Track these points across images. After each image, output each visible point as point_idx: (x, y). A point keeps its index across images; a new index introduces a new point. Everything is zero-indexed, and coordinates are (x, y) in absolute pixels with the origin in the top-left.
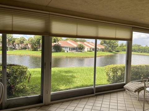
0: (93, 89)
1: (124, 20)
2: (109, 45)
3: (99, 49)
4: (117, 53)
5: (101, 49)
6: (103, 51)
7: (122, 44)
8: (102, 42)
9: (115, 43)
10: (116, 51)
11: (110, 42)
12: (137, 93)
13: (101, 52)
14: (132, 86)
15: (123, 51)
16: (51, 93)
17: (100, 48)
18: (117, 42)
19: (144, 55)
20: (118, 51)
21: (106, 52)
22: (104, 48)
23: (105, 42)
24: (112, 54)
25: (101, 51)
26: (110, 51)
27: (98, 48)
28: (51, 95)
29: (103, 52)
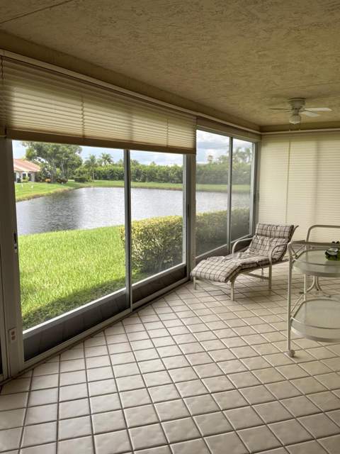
0: (125, 295)
1: (182, 98)
2: (56, 161)
3: (24, 175)
4: (81, 184)
5: (29, 175)
6: (37, 180)
7: (93, 159)
8: (31, 150)
9: (70, 155)
10: (76, 180)
11: (56, 152)
12: (229, 283)
13: (30, 183)
14: (212, 267)
15: (96, 179)
16: (24, 332)
17: (26, 171)
18: (77, 153)
19: (150, 188)
20: (82, 180)
21: (49, 182)
22: (39, 171)
23: (41, 153)
24: (67, 188)
25: (30, 180)
26: (61, 181)
27: (20, 172)
28: (24, 340)
29: (38, 184)
